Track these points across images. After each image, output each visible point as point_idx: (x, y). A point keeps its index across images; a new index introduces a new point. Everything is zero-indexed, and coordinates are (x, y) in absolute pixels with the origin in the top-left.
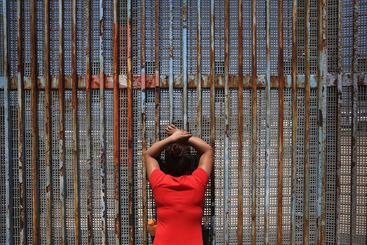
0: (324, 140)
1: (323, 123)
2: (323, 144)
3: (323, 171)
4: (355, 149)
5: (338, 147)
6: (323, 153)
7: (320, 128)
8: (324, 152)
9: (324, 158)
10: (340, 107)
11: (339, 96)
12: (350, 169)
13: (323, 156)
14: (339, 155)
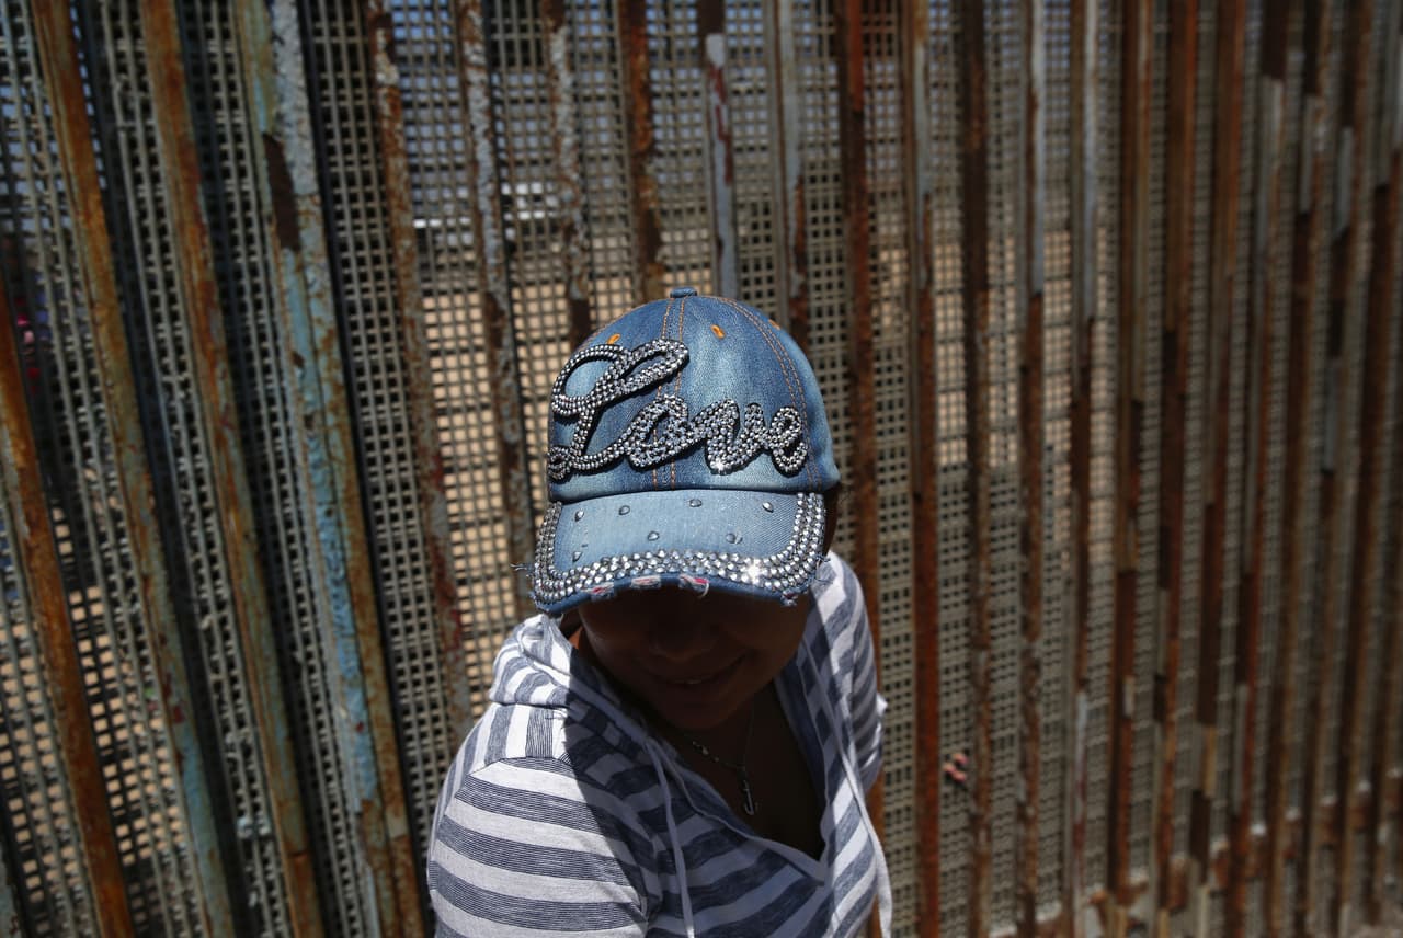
0: (320, 333)
1: (302, 221)
2: (323, 361)
3: (346, 531)
4: (506, 368)
5: (413, 365)
6: (331, 420)
7: (288, 257)
8: (335, 410)
9: (339, 453)
10: (393, 107)
11: (380, 38)
12: (495, 487)
13: (335, 437)
14: (426, 412)
